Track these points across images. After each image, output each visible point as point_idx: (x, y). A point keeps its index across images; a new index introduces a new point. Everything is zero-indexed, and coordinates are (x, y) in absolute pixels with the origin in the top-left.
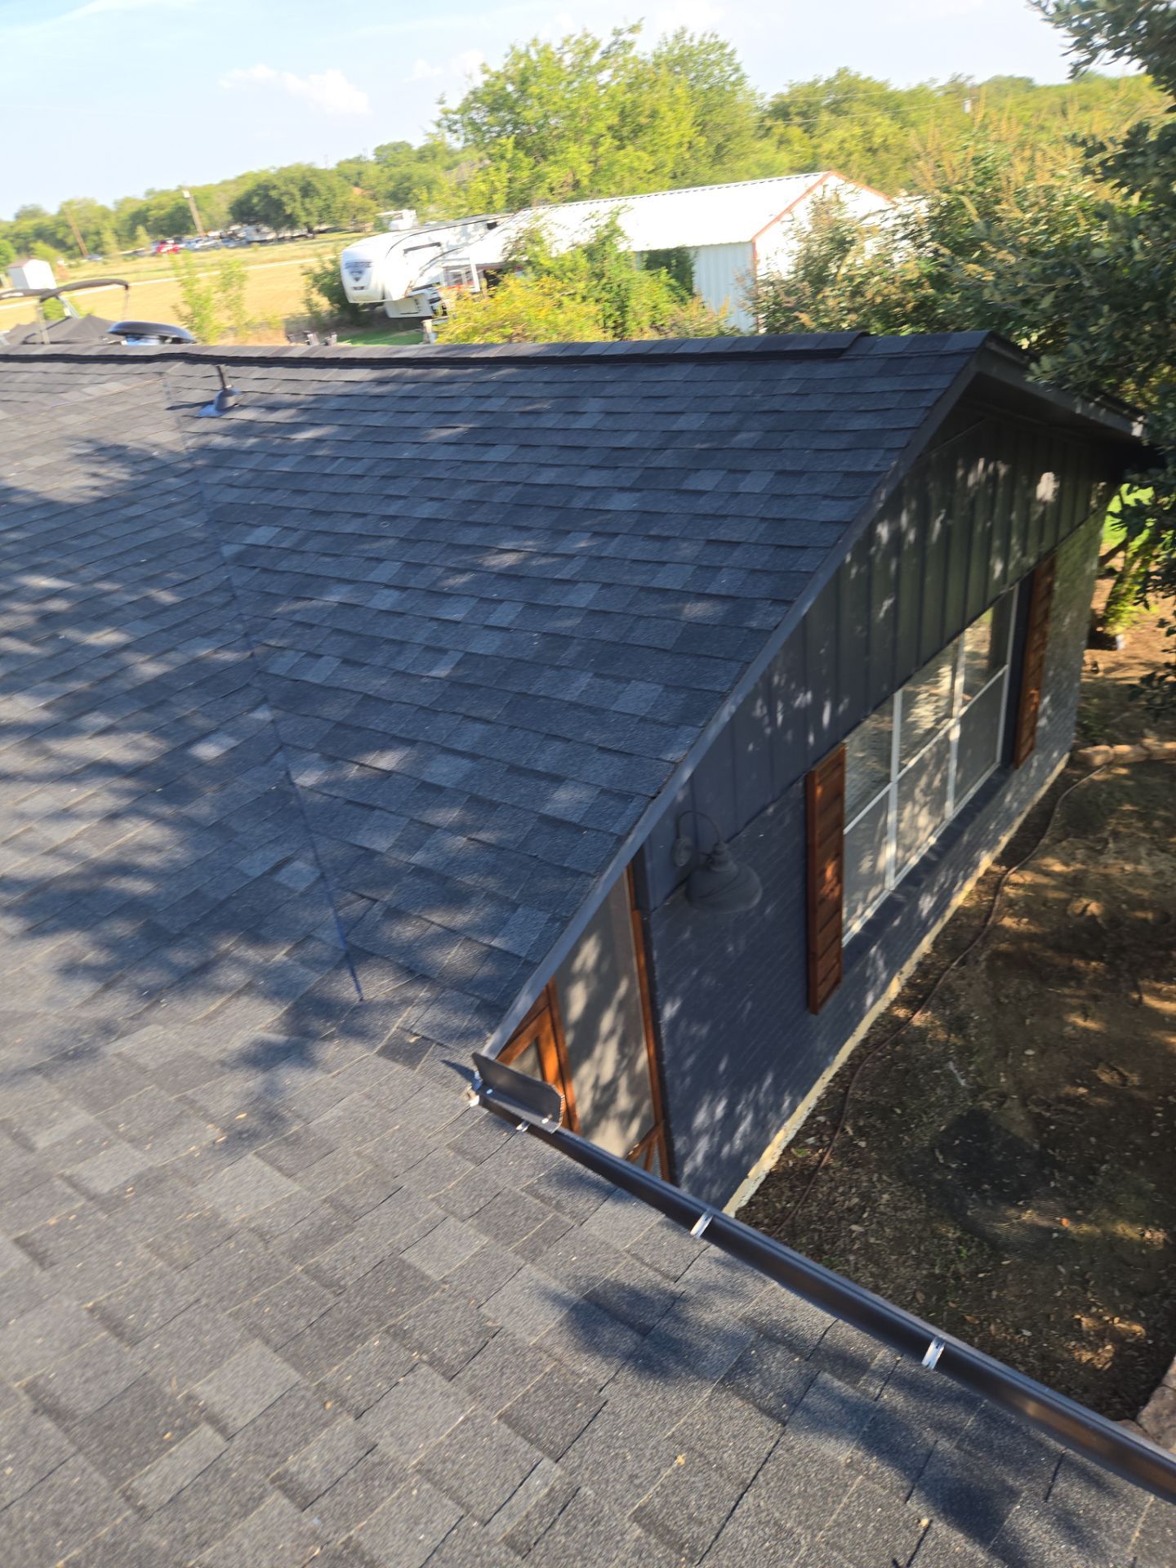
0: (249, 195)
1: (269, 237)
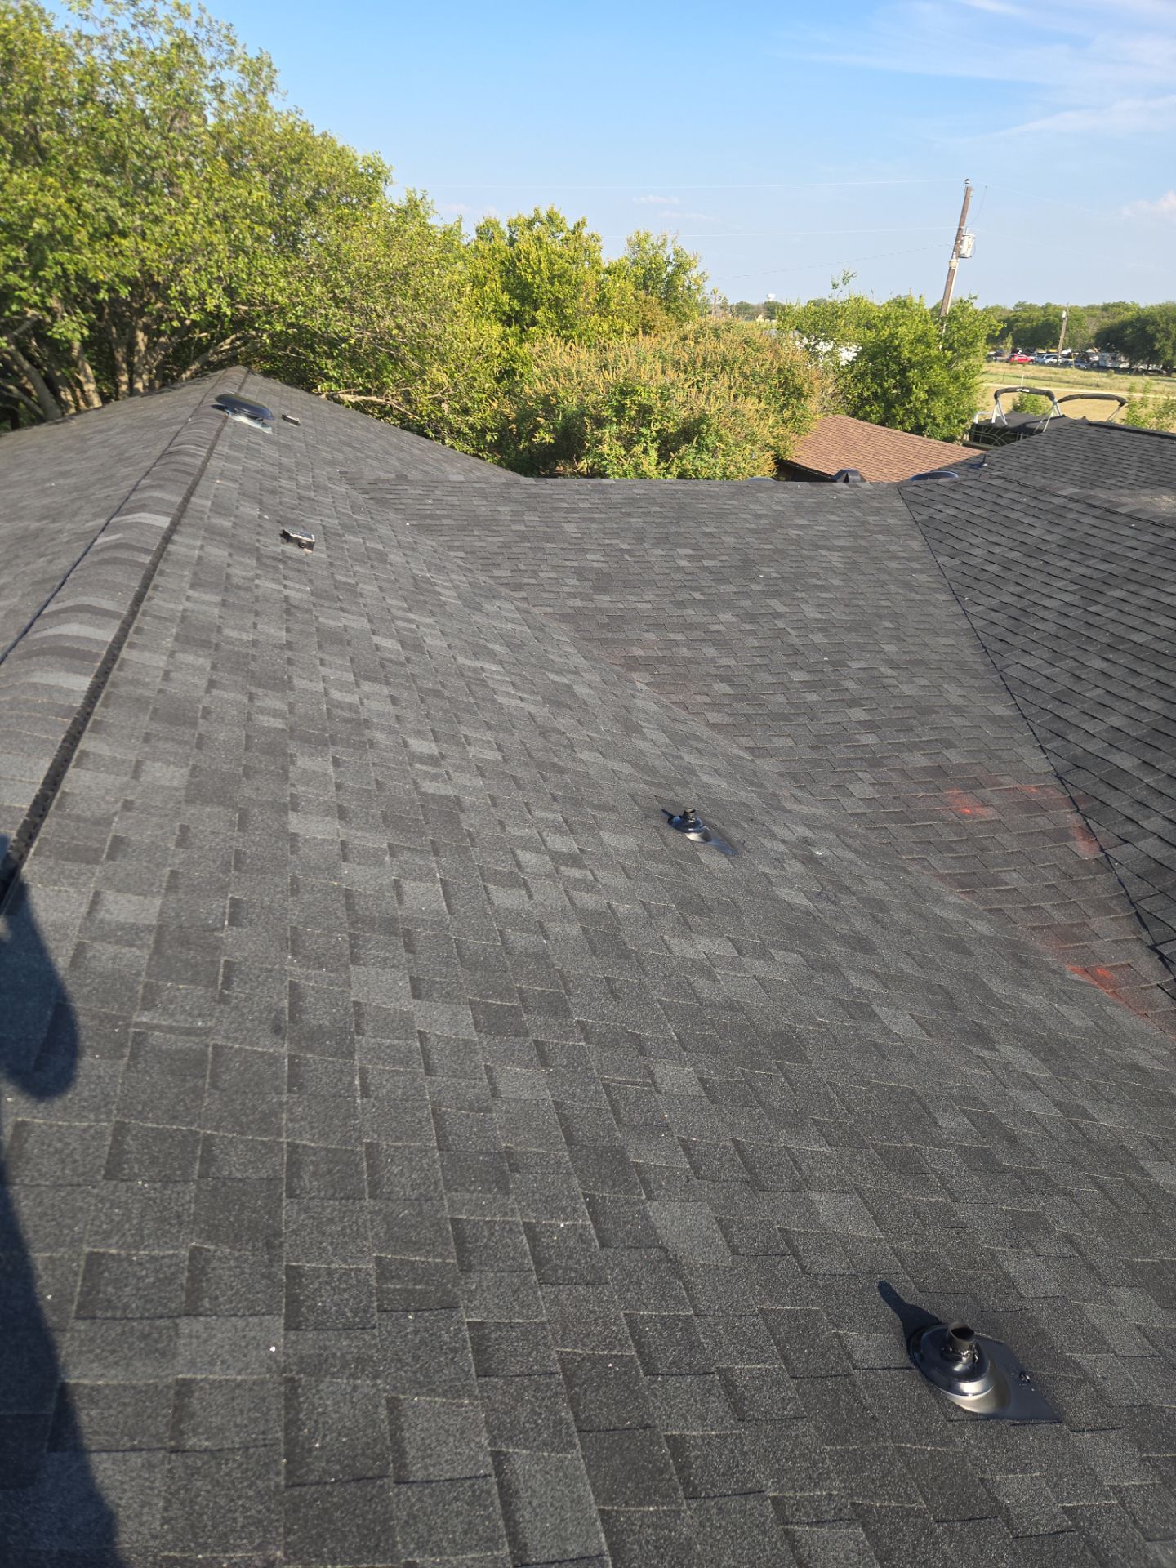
1: (1122, 366)
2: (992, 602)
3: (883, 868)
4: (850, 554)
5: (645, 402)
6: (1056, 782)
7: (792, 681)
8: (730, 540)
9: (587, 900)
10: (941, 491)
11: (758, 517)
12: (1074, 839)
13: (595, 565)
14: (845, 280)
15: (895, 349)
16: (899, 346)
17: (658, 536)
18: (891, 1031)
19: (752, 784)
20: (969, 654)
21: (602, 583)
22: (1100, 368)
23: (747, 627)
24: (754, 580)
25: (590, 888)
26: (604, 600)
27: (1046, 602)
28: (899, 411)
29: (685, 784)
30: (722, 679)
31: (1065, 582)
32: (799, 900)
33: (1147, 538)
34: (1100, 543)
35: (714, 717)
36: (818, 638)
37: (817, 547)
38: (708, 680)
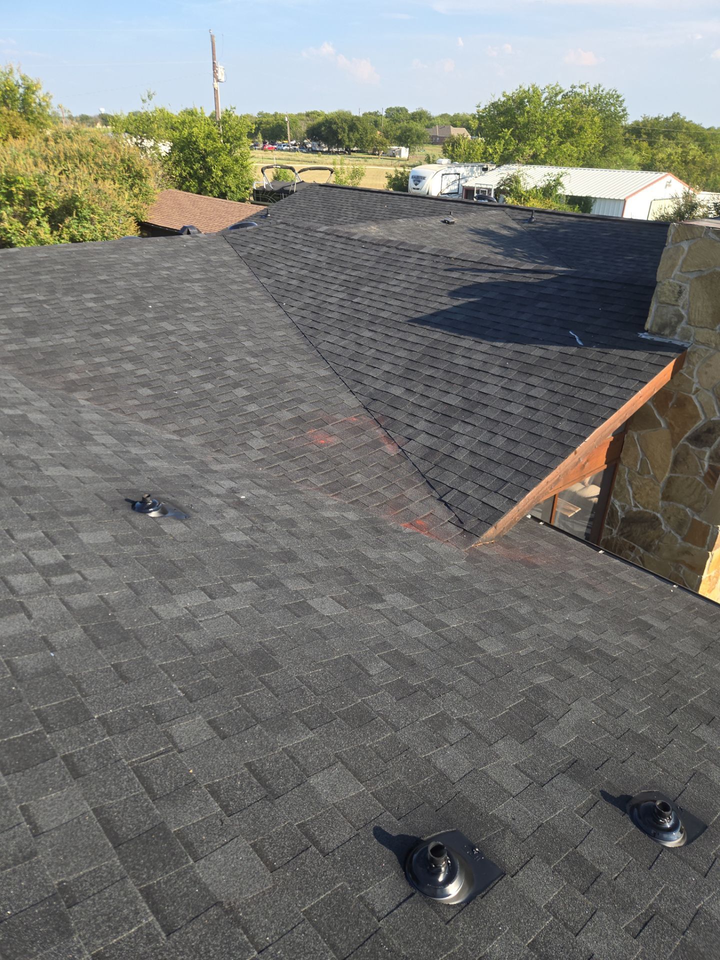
0: (320, 125)
1: (324, 150)
2: (299, 304)
3: (285, 495)
4: (205, 283)
5: (27, 188)
6: (365, 412)
7: (192, 377)
8: (121, 283)
9: (81, 600)
10: (250, 235)
11: (136, 264)
12: (384, 444)
13: (21, 315)
14: (150, 97)
15: (195, 143)
16: (196, 141)
17: (65, 287)
18: (324, 616)
19: (186, 458)
20: (296, 340)
21: (30, 328)
22: (314, 151)
23: (151, 344)
24: (145, 310)
25: (81, 588)
26: (35, 341)
27: (329, 300)
28: (207, 184)
29: (137, 472)
30: (143, 385)
31: (337, 286)
32: (240, 537)
33: (372, 253)
34: (349, 259)
35: (145, 414)
36: (201, 345)
37: (182, 281)
38: (133, 387)
